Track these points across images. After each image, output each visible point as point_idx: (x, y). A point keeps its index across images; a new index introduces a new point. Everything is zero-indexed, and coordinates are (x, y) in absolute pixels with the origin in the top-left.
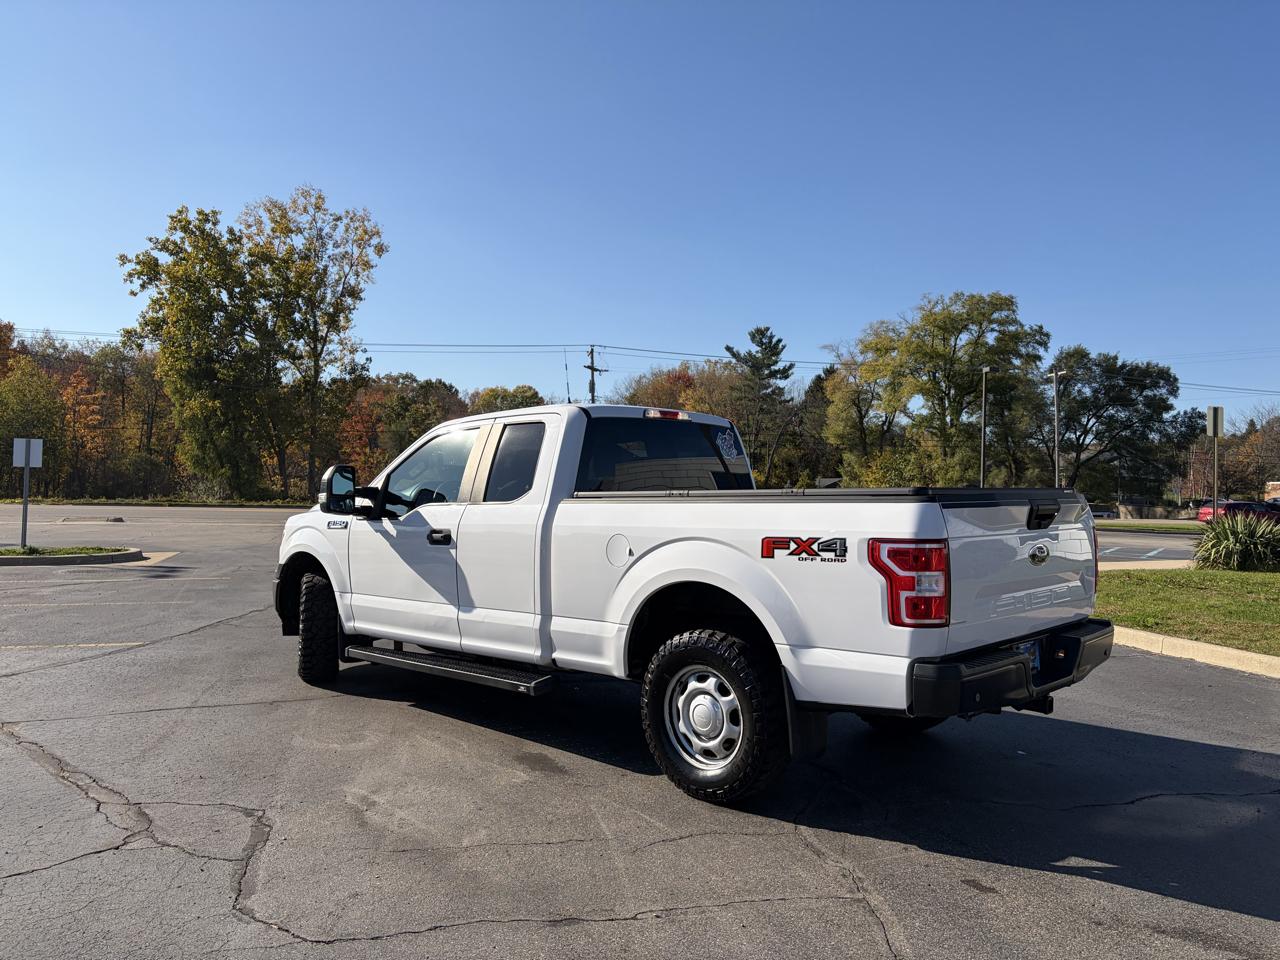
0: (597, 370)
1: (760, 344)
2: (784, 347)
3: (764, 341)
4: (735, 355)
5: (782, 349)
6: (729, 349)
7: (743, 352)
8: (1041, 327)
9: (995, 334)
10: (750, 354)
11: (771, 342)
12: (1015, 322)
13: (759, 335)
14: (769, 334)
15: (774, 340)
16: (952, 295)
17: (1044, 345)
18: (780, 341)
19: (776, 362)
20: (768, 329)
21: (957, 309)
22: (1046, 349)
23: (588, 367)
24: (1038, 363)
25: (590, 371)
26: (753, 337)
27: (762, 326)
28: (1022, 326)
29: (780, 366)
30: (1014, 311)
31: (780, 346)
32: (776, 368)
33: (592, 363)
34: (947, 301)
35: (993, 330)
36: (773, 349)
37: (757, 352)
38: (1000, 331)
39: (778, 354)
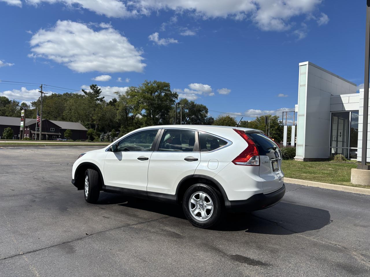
0: (43, 93)
1: (93, 90)
2: (101, 92)
3: (95, 89)
4: (85, 93)
6: (83, 90)
7: (88, 92)
8: (176, 93)
9: (164, 93)
10: (90, 92)
11: (97, 89)
12: (170, 91)
13: (93, 87)
14: (96, 87)
15: (98, 89)
16: (153, 81)
17: (177, 98)
18: (100, 89)
19: (98, 96)
20: (96, 85)
21: (155, 85)
22: (177, 99)
23: (40, 92)
24: (175, 103)
26: (91, 88)
27: (94, 84)
28: (171, 92)
29: (100, 97)
30: (170, 88)
31: (100, 91)
32: (98, 98)
34: (152, 83)
35: (164, 92)
36: (98, 92)
37: (92, 92)
38: (165, 93)
39: (99, 94)
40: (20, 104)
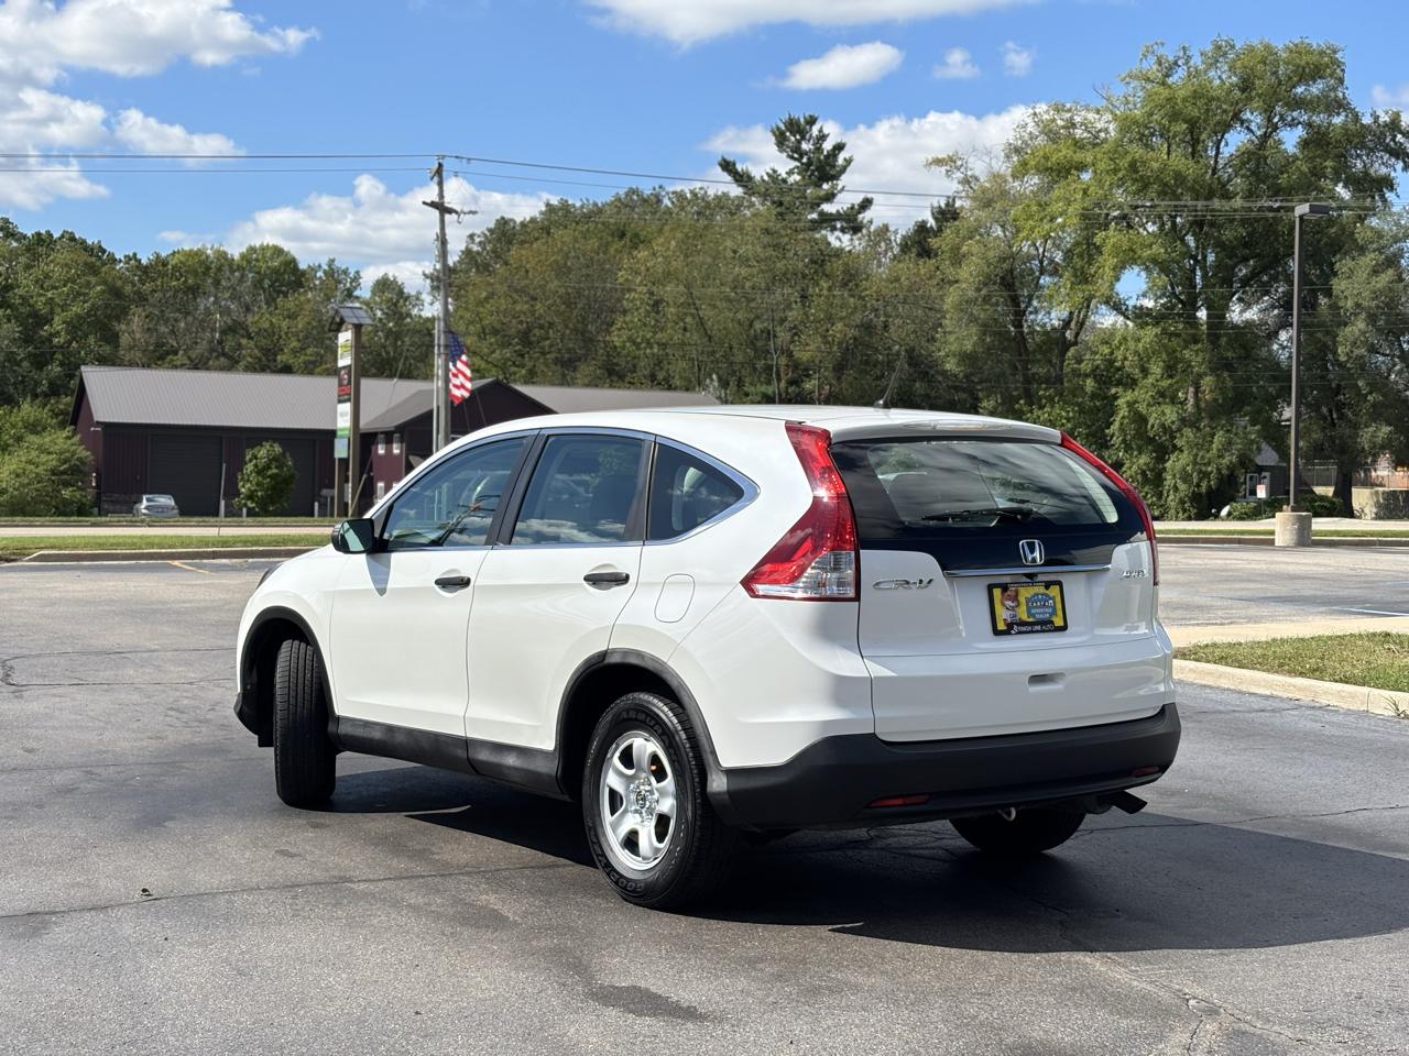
0: (450, 211)
1: (796, 154)
2: (849, 162)
3: (805, 146)
4: (741, 179)
5: (844, 169)
6: (727, 166)
7: (759, 173)
8: (1396, 117)
9: (1300, 132)
10: (774, 175)
11: (819, 149)
12: (1340, 105)
13: (792, 134)
14: (815, 130)
15: (827, 146)
16: (1209, 48)
18: (839, 147)
19: (830, 197)
20: (812, 121)
21: (1220, 76)
23: (433, 205)
25: (436, 213)
26: (781, 141)
27: (800, 114)
28: (1356, 118)
30: (1341, 81)
31: (840, 161)
32: (827, 208)
33: (441, 195)
34: (1197, 61)
35: (1293, 124)
36: (824, 168)
37: (789, 173)
38: (1309, 125)
39: (836, 177)
40: (364, 292)
